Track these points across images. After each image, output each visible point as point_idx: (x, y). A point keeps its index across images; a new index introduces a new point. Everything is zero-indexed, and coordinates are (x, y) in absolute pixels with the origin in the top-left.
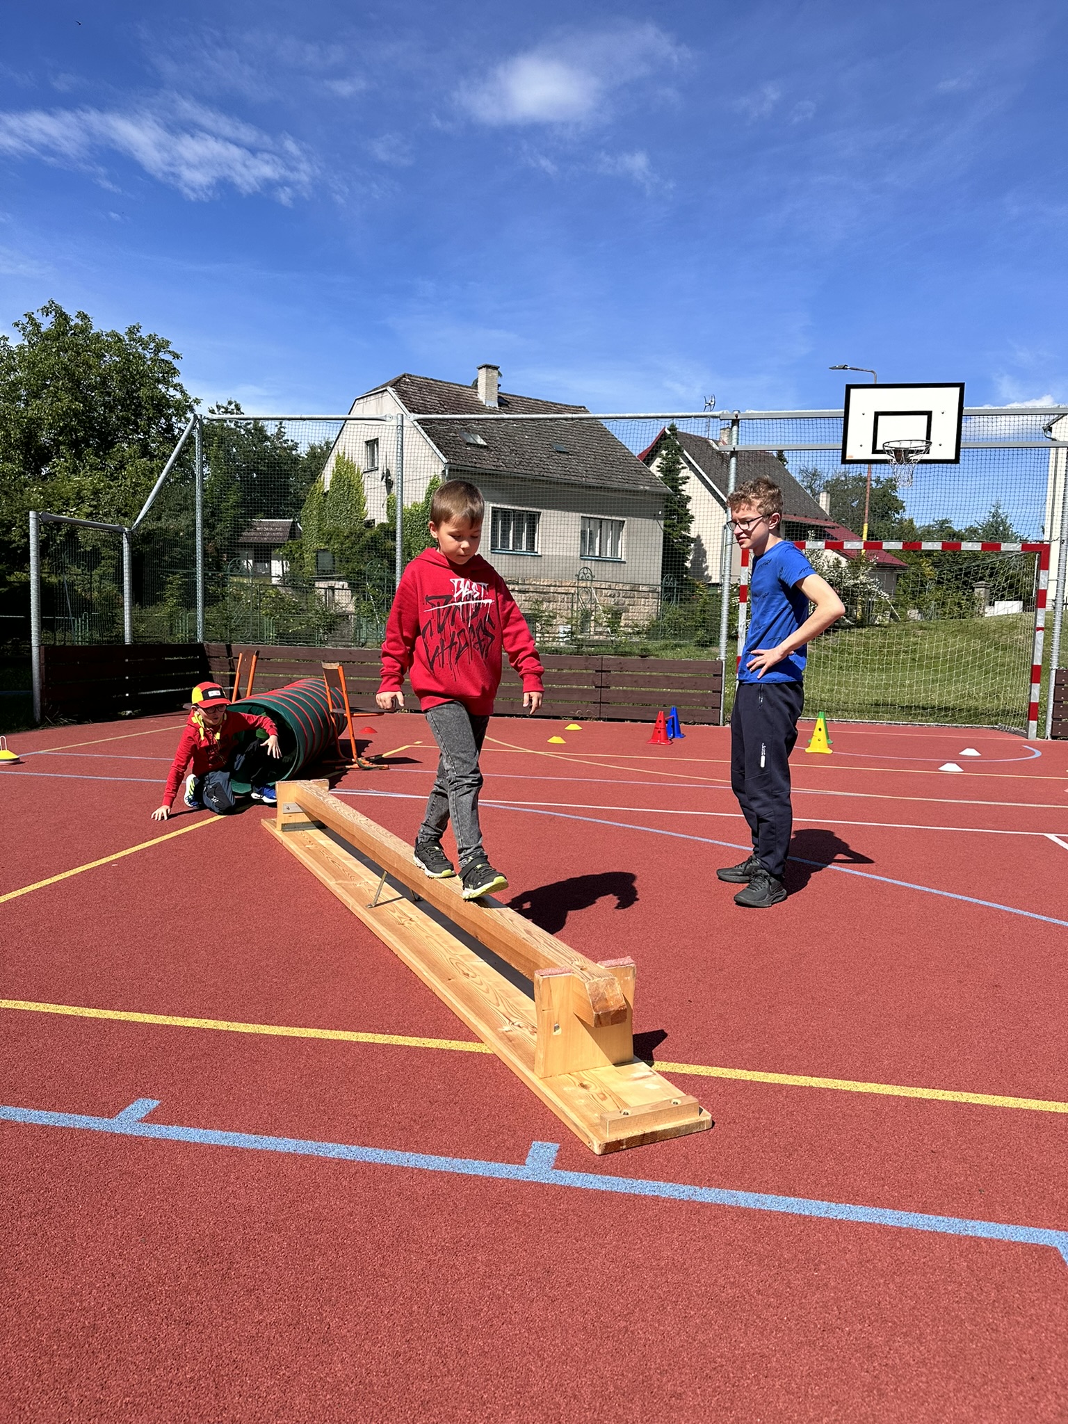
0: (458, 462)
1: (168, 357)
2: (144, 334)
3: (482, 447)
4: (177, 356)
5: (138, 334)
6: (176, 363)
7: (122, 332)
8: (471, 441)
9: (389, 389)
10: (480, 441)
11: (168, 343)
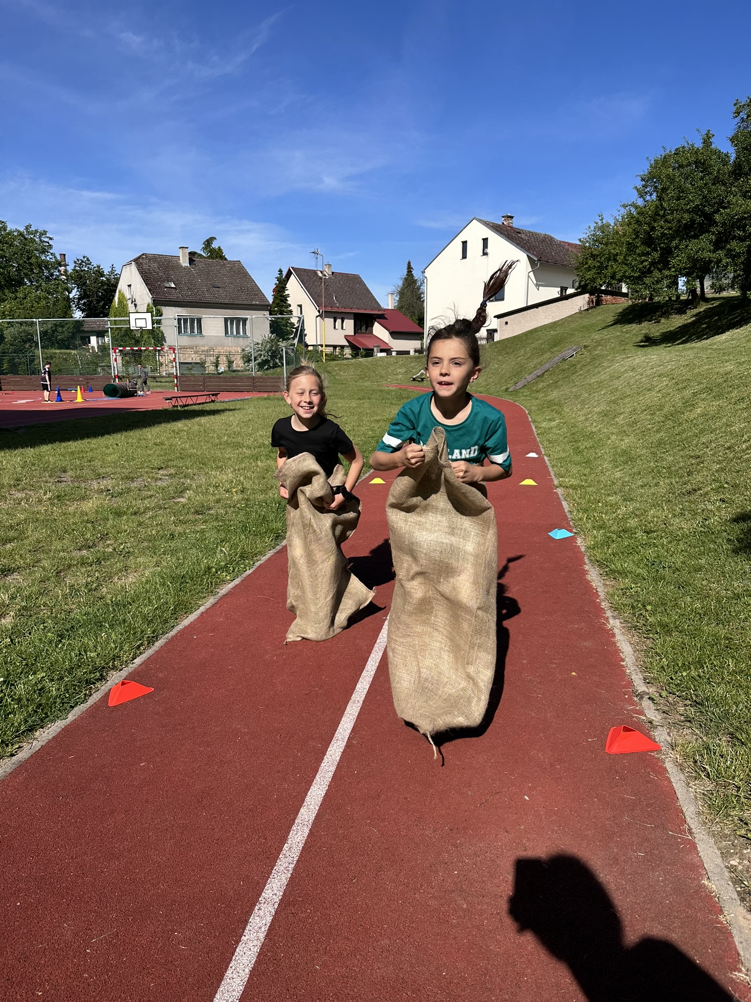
0: (158, 297)
1: (46, 240)
2: (33, 229)
3: (173, 288)
4: (51, 239)
5: (31, 229)
6: (50, 242)
7: (22, 229)
8: (168, 286)
9: (133, 263)
10: (173, 285)
11: (45, 232)
